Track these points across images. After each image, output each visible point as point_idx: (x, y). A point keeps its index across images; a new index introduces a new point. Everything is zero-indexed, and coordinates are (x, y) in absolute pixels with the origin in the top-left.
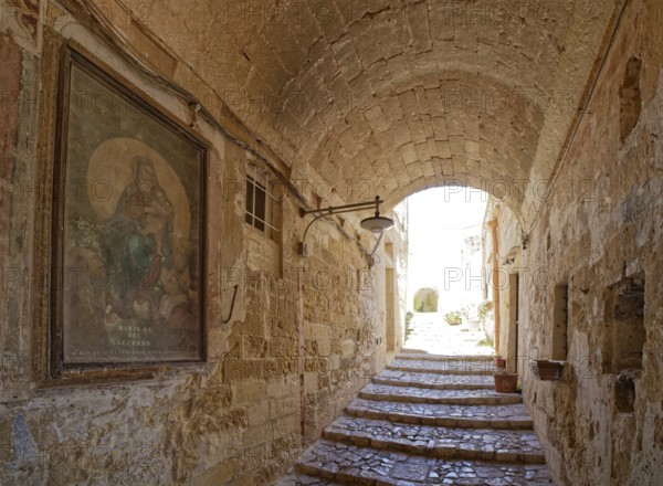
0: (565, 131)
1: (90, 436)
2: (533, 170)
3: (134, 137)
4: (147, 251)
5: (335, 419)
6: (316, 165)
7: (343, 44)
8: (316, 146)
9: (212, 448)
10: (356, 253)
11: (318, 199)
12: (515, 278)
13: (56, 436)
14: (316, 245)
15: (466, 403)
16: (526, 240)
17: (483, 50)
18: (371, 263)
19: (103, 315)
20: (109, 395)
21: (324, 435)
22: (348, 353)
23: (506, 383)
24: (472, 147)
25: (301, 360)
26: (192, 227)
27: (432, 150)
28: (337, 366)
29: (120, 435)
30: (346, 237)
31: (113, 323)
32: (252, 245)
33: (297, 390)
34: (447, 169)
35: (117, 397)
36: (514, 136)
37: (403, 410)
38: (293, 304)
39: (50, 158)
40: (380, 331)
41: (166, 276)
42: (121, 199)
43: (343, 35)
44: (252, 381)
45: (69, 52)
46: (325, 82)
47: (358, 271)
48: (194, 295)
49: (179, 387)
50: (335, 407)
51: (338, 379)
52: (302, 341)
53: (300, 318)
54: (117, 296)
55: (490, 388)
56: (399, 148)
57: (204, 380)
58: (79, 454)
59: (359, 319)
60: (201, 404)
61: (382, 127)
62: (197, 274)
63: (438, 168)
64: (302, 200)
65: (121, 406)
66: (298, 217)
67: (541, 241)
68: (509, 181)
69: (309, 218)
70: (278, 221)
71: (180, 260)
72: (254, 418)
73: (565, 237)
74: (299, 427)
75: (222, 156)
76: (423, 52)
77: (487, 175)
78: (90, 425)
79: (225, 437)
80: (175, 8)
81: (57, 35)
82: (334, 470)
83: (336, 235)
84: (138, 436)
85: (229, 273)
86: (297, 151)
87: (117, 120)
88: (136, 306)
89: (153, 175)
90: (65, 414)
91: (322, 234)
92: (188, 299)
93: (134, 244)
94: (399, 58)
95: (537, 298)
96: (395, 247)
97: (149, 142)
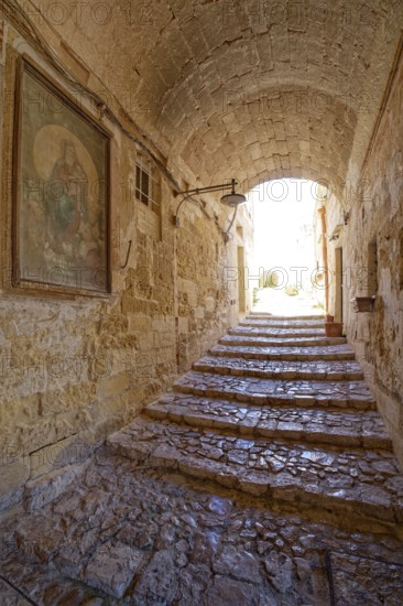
0: (372, 127)
1: (36, 335)
2: (350, 160)
3: (62, 125)
4: (71, 208)
5: (201, 357)
6: (185, 157)
7: (207, 65)
8: (186, 142)
9: (115, 361)
10: (215, 230)
11: (187, 185)
12: (340, 251)
13: (15, 330)
14: (186, 220)
15: (303, 345)
16: (347, 218)
17: (311, 69)
18: (226, 239)
19: (43, 249)
20: (47, 308)
21: (193, 368)
22: (210, 308)
23: (334, 330)
24: (304, 146)
25: (176, 306)
26: (100, 193)
27: (273, 148)
28: (202, 317)
29: (54, 338)
30: (207, 216)
31: (50, 256)
32: (140, 214)
33: (173, 329)
34: (285, 164)
35: (53, 310)
36: (336, 135)
37: (254, 350)
38: (169, 262)
39: (11, 135)
40: (234, 295)
41: (84, 227)
42: (54, 168)
43: (207, 57)
44: (140, 316)
45: (23, 62)
46: (194, 92)
47: (217, 245)
48: (102, 243)
49: (92, 310)
50: (201, 348)
51: (203, 326)
52: (176, 292)
53: (175, 274)
54: (52, 237)
55: (321, 335)
56: (248, 147)
57: (109, 308)
58: (29, 346)
59: (218, 283)
60: (107, 327)
61: (235, 129)
62: (104, 228)
63: (278, 163)
64: (175, 183)
65: (54, 317)
66: (172, 196)
67: (357, 214)
68: (333, 171)
69: (180, 198)
70: (159, 198)
71: (92, 217)
72: (143, 344)
73: (374, 205)
74: (175, 358)
75: (119, 145)
76: (266, 71)
77: (316, 168)
78: (35, 327)
79: (124, 354)
80: (90, 35)
81: (15, 51)
82: (204, 388)
83: (200, 214)
84: (66, 341)
85: (125, 232)
86: (172, 145)
87: (52, 112)
88: (64, 246)
89: (75, 154)
90: (20, 315)
91: (189, 212)
92: (98, 246)
93: (63, 202)
94: (249, 75)
95: (357, 258)
96: (244, 230)
97: (72, 131)
